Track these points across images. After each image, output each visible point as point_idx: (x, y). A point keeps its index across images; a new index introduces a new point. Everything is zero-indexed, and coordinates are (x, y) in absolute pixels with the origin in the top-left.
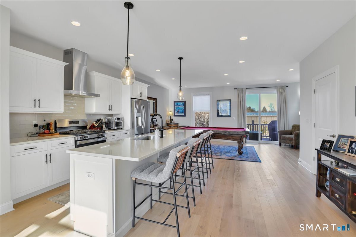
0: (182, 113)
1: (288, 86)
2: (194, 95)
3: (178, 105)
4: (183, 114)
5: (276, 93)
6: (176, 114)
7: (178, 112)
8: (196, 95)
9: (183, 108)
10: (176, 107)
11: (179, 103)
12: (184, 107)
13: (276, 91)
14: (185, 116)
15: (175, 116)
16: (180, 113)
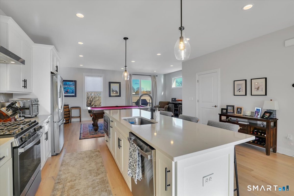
1: (157, 76)
2: (86, 75)
4: (74, 94)
5: (151, 80)
7: (67, 92)
8: (88, 76)
9: (73, 87)
10: (64, 87)
11: (68, 83)
13: (150, 79)
16: (69, 93)
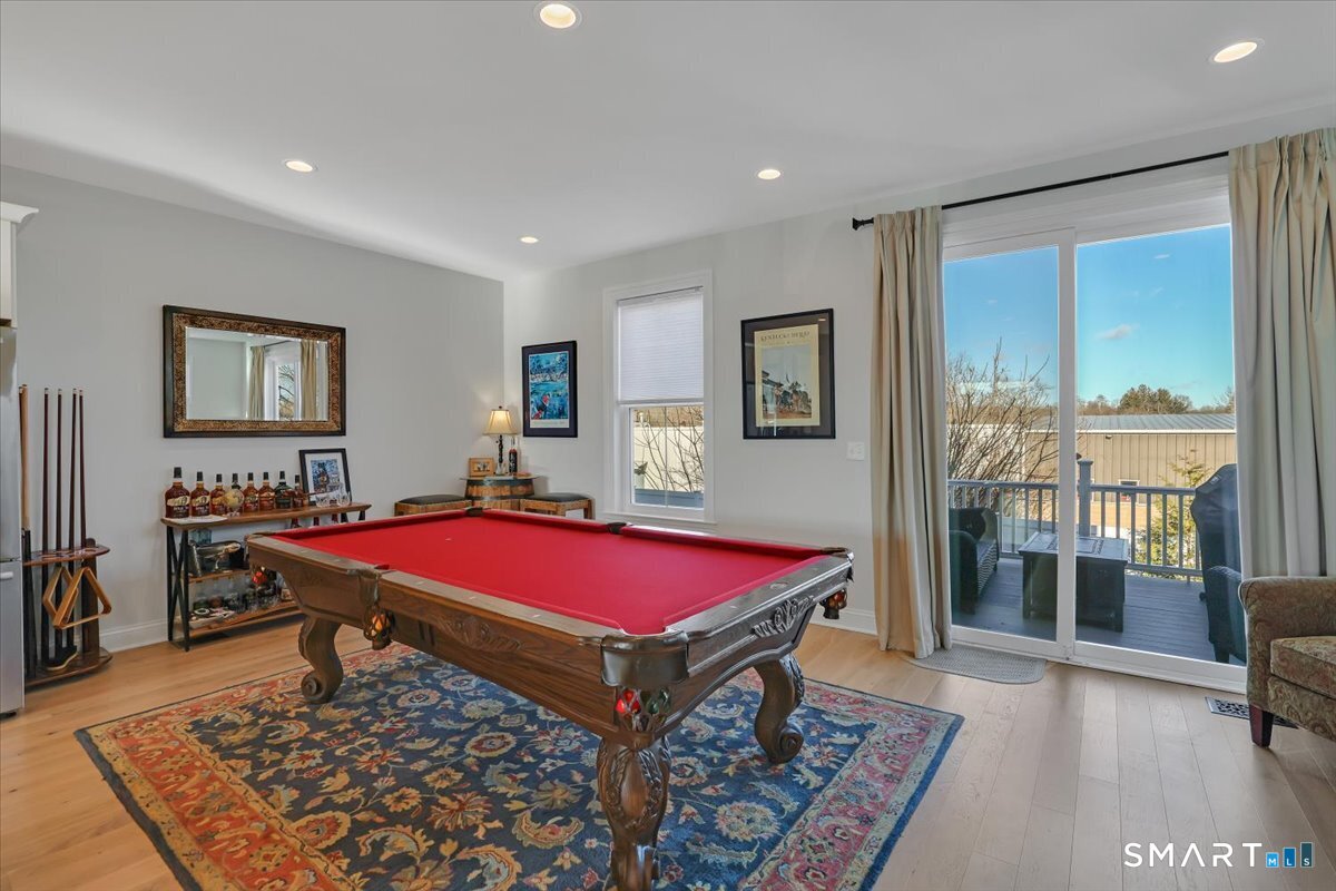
0: (561, 414)
2: (619, 302)
3: (539, 369)
4: (564, 423)
6: (534, 424)
7: (542, 408)
8: (630, 300)
9: (563, 383)
10: (534, 379)
11: (544, 357)
12: (566, 376)
13: (1224, 199)
14: (572, 432)
15: (529, 432)
16: (551, 417)
